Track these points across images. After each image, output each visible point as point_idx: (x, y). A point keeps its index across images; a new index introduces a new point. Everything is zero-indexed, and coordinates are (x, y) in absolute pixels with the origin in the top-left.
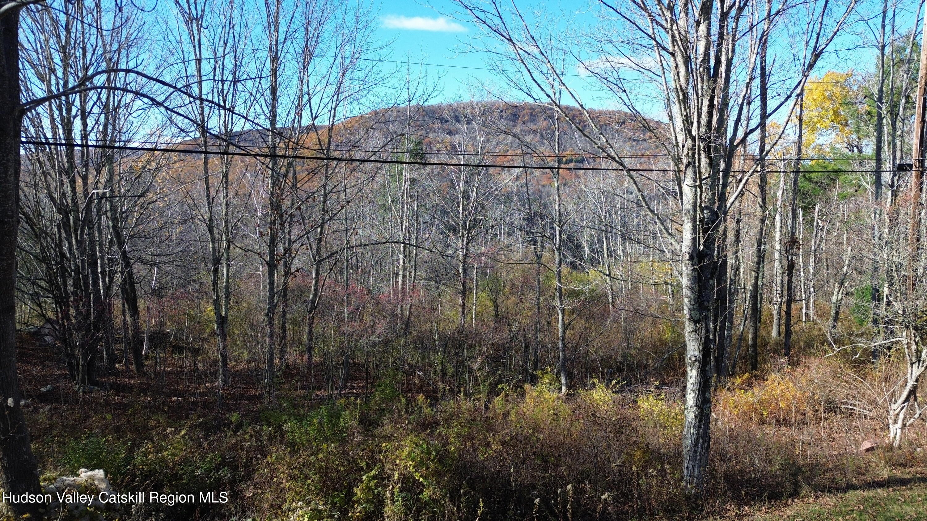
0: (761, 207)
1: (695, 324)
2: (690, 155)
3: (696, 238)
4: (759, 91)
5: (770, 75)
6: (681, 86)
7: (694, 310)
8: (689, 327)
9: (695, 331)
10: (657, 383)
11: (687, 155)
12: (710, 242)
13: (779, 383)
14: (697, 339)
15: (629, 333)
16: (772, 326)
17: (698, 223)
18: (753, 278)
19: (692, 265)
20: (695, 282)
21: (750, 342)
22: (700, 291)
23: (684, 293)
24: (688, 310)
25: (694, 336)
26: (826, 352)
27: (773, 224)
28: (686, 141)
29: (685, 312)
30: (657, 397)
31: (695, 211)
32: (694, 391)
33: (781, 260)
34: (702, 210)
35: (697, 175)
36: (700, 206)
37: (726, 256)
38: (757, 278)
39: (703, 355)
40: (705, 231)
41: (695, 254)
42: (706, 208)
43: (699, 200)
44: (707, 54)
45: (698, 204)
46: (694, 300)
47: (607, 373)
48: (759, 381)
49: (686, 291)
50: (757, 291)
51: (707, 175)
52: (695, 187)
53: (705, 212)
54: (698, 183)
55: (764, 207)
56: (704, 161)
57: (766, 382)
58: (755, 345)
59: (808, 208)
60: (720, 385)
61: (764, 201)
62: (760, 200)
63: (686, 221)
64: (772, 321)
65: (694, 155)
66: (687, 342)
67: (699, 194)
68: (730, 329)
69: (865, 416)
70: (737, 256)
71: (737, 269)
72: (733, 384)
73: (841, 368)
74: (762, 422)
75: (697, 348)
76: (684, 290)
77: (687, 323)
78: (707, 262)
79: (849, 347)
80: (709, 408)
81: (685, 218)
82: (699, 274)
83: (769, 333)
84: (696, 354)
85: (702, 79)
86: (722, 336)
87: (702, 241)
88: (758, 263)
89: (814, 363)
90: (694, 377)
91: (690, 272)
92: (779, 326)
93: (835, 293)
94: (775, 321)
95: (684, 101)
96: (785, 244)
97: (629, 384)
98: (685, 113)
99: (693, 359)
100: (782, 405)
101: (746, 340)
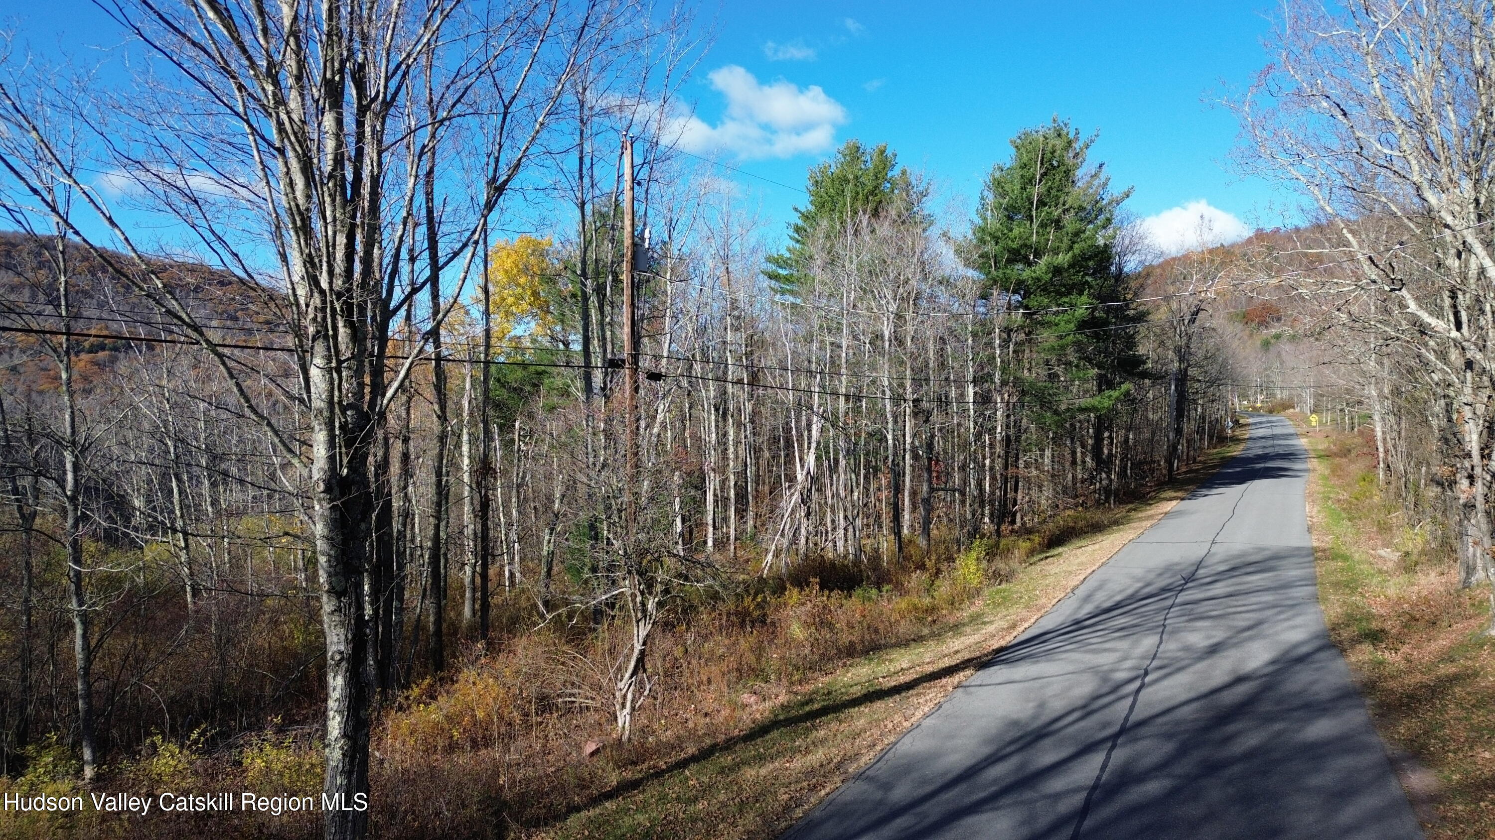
0: (438, 417)
1: (339, 598)
2: (319, 319)
3: (334, 455)
4: (426, 242)
5: (440, 223)
6: (297, 206)
7: (336, 574)
8: (327, 605)
9: (338, 610)
10: (278, 720)
11: (314, 319)
12: (358, 462)
13: (474, 683)
14: (342, 623)
15: (226, 643)
16: (463, 603)
17: (337, 432)
18: (432, 527)
19: (331, 500)
20: (336, 528)
21: (432, 628)
22: (345, 542)
23: (319, 548)
24: (325, 576)
25: (337, 619)
26: (535, 624)
27: (458, 445)
28: (312, 296)
29: (321, 580)
30: (278, 745)
31: (332, 412)
32: (340, 712)
33: (472, 498)
34: (343, 410)
35: (333, 352)
36: (340, 402)
37: (389, 494)
38: (437, 527)
39: (354, 649)
40: (349, 444)
41: (334, 481)
42: (350, 406)
43: (336, 393)
44: (339, 161)
45: (336, 399)
46: (336, 558)
47: (182, 726)
48: (447, 687)
49: (321, 545)
50: (439, 549)
51: (349, 355)
52: (330, 371)
53: (349, 413)
54: (334, 365)
55: (443, 418)
56: (343, 332)
57: (456, 685)
58: (438, 632)
59: (506, 427)
60: (387, 703)
61: (443, 408)
62: (436, 407)
63: (317, 428)
64: (463, 596)
65: (324, 319)
66: (327, 630)
67: (336, 383)
68: (400, 610)
69: (588, 708)
70: (406, 495)
71: (407, 515)
72: (407, 698)
73: (555, 644)
74: (452, 747)
75: (343, 637)
76: (318, 543)
77: (325, 598)
78: (354, 493)
79: (563, 611)
80: (367, 735)
81: (315, 424)
82: (342, 514)
83: (460, 614)
84: (342, 648)
85: (333, 201)
86: (387, 624)
87: (345, 460)
88: (439, 504)
89: (521, 644)
90: (339, 689)
91: (327, 513)
92: (474, 600)
93: (545, 543)
94: (468, 594)
95: (305, 230)
96: (476, 471)
97: (225, 735)
98: (307, 251)
99: (338, 657)
100: (480, 714)
101: (425, 629)
